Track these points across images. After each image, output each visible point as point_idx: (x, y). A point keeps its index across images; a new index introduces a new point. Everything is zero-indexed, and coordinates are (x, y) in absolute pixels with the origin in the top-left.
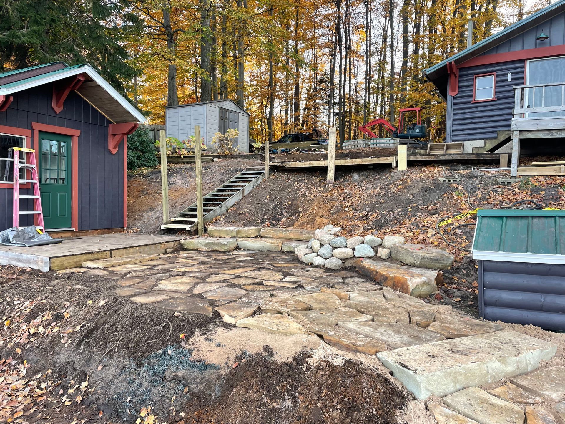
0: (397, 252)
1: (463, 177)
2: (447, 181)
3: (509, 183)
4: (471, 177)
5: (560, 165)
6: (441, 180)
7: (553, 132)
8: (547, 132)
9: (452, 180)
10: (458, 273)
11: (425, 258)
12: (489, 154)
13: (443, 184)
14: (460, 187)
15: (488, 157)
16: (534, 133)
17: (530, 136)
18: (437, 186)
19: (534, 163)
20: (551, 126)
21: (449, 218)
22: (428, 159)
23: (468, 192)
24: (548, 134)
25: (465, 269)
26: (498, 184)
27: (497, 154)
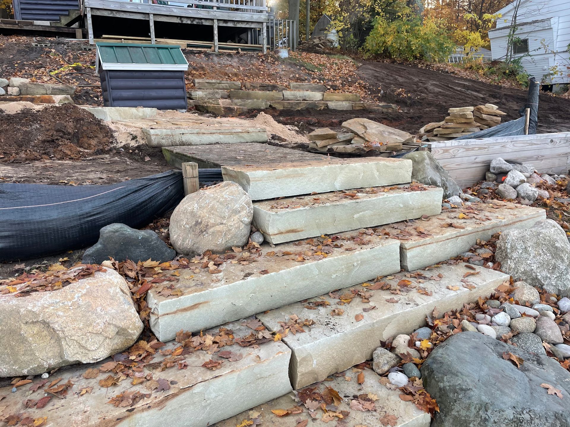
0: (27, 88)
1: (52, 43)
2: (39, 45)
3: (90, 50)
4: (58, 44)
5: (121, 39)
6: (34, 44)
7: (114, 12)
8: (110, 12)
9: (43, 45)
10: (80, 99)
11: (55, 89)
12: (66, 28)
13: (36, 48)
14: (53, 51)
15: (66, 30)
16: (101, 11)
17: (98, 13)
18: (32, 49)
19: (104, 36)
20: (112, 7)
21: (55, 70)
22: (12, 28)
23: (61, 54)
24: (111, 14)
25: (84, 96)
26: (81, 50)
27: (73, 28)
